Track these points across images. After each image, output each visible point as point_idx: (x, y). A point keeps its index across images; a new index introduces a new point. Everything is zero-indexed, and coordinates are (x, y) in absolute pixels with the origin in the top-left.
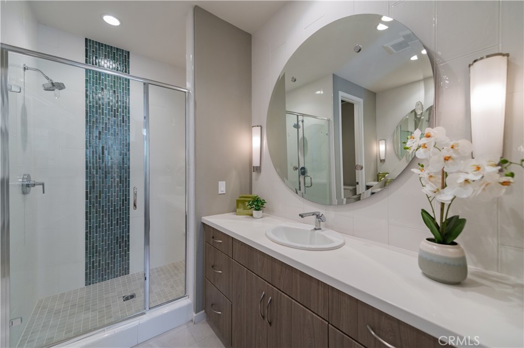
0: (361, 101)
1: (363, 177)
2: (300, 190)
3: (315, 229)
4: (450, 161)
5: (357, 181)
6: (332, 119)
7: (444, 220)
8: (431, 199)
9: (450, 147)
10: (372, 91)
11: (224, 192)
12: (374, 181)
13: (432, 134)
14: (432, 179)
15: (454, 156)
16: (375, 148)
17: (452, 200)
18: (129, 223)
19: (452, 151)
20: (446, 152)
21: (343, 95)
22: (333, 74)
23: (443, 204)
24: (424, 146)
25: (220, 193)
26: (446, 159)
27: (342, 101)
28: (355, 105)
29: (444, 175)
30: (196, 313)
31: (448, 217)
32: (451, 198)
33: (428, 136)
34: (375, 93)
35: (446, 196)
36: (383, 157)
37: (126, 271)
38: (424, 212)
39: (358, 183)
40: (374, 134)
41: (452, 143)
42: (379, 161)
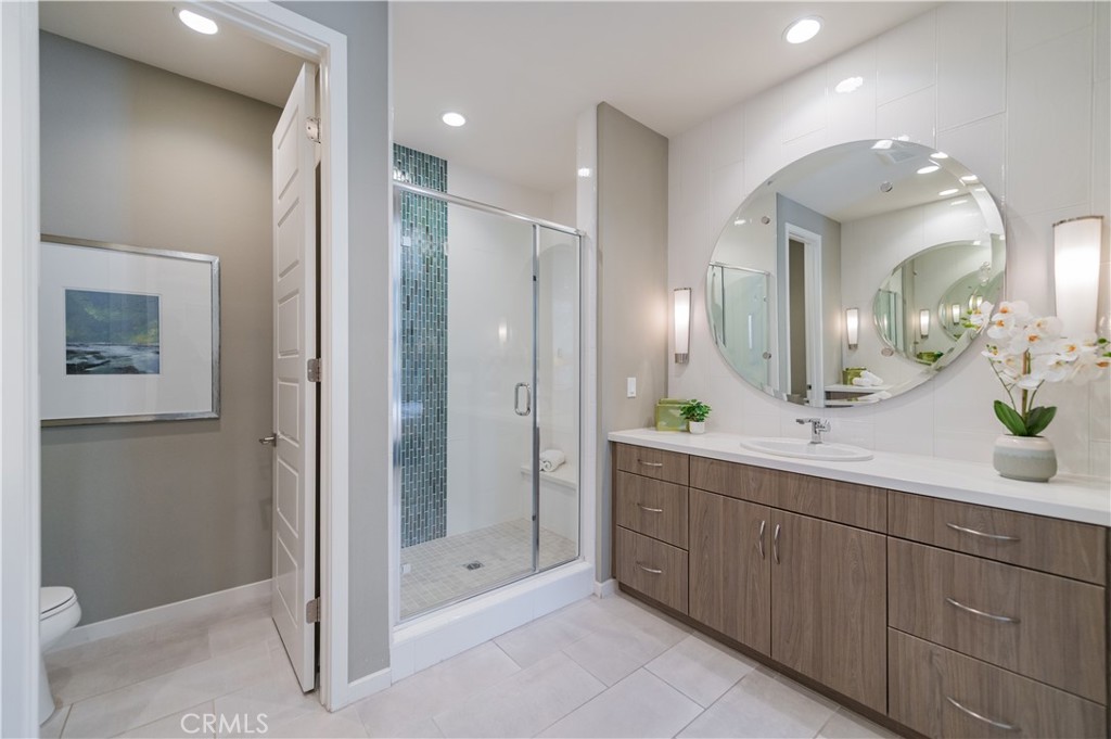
0: (818, 238)
1: (820, 377)
2: (769, 384)
3: (813, 443)
4: (1036, 341)
5: (808, 383)
6: (774, 274)
7: (1027, 410)
8: (1008, 387)
9: (1035, 325)
10: (833, 218)
11: (634, 395)
12: (838, 383)
13: (1010, 309)
14: (1010, 363)
15: (1041, 335)
16: (838, 324)
17: (1038, 387)
18: (446, 450)
19: (1038, 330)
20: (1030, 332)
21: (793, 230)
22: (777, 194)
23: (1025, 392)
24: (1001, 324)
25: (629, 395)
26: (1032, 339)
27: (791, 241)
28: (806, 246)
29: (1027, 358)
30: (602, 582)
31: (1032, 408)
32: (1037, 384)
33: (1004, 312)
34: (840, 224)
35: (1030, 383)
36: (853, 341)
37: (441, 531)
38: (998, 403)
39: (810, 387)
40: (838, 299)
41: (1039, 320)
42: (845, 347)
